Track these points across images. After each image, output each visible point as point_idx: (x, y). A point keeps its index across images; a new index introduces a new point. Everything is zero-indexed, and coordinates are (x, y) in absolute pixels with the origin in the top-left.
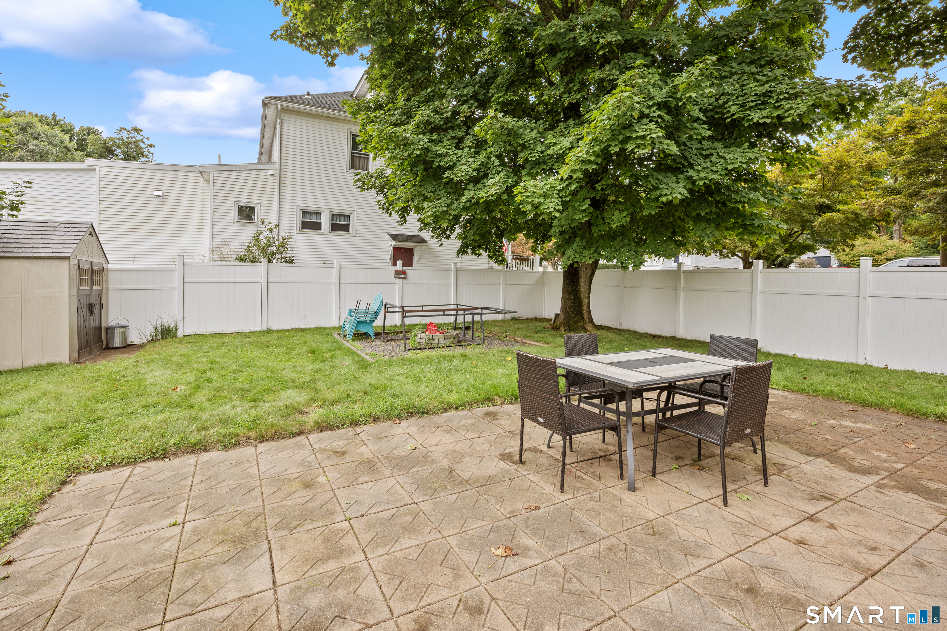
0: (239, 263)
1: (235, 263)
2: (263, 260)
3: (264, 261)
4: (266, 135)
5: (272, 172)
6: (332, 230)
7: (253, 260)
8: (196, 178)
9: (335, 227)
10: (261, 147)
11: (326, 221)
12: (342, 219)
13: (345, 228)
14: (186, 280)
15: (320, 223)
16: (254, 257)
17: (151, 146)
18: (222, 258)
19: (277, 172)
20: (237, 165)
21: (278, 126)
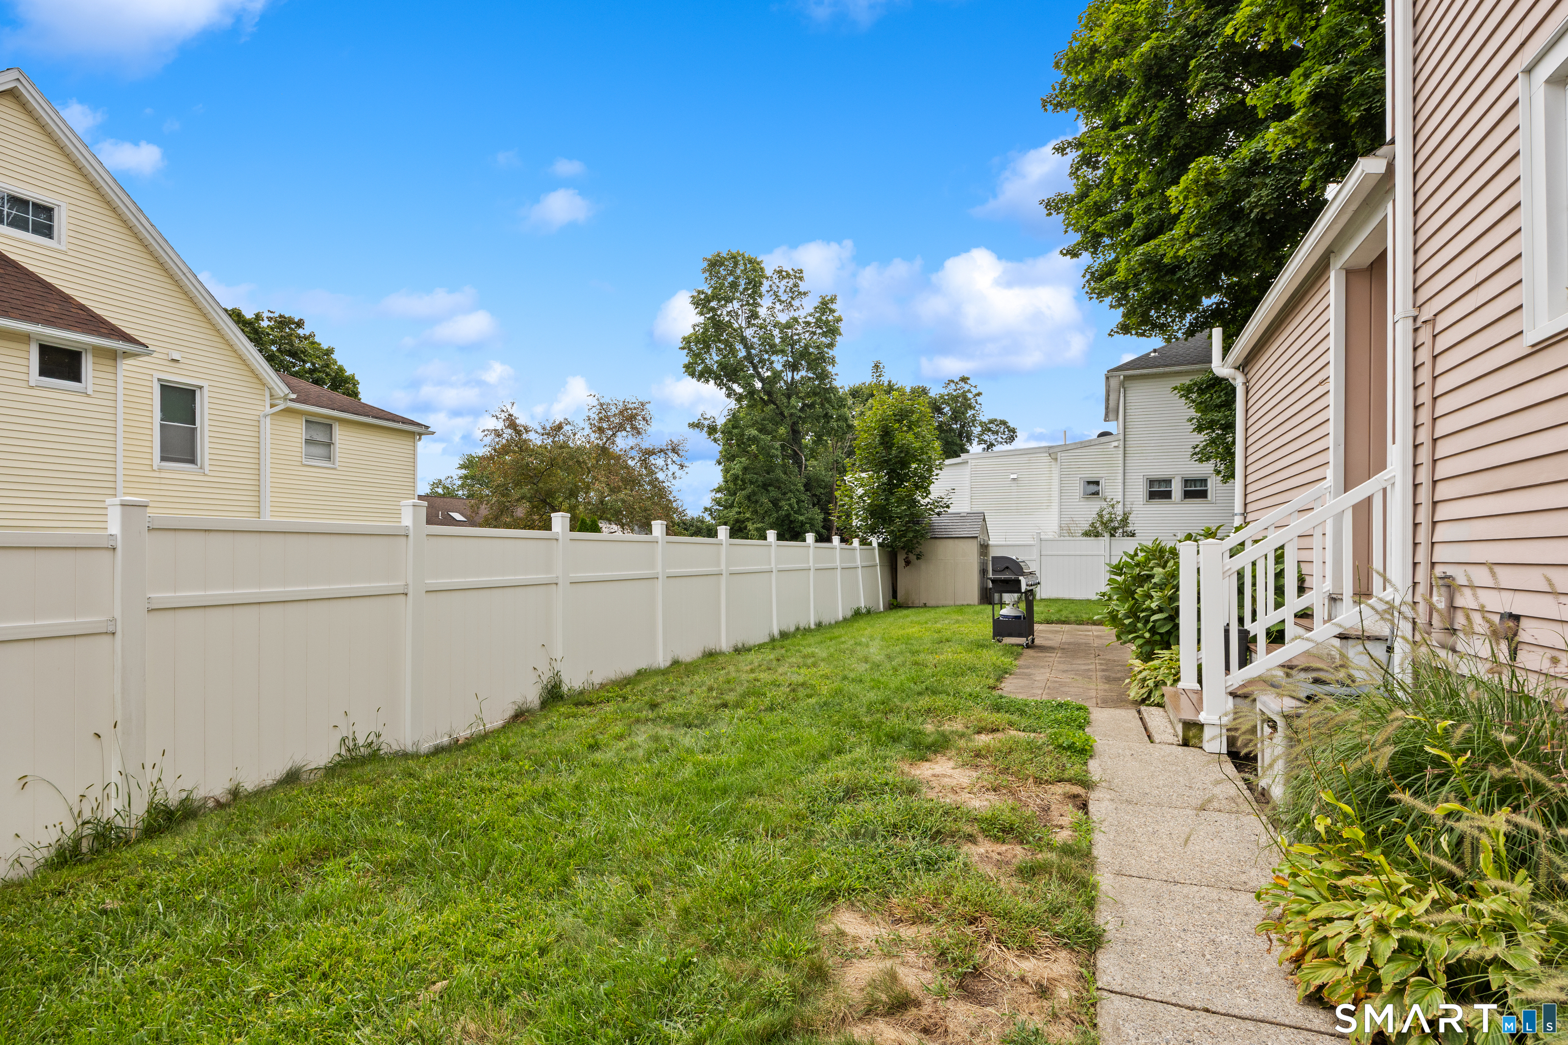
0: (1085, 538)
1: (1081, 538)
2: (1105, 534)
3: (1107, 535)
4: (1111, 398)
5: (1116, 444)
6: (1185, 498)
7: (1097, 535)
8: (1045, 458)
9: (1188, 495)
10: (1107, 408)
11: (1177, 489)
12: (1198, 484)
13: (1203, 494)
14: (1043, 553)
15: (1171, 491)
16: (1098, 532)
17: (979, 394)
18: (1071, 534)
19: (1122, 443)
20: (1081, 443)
21: (1122, 395)
